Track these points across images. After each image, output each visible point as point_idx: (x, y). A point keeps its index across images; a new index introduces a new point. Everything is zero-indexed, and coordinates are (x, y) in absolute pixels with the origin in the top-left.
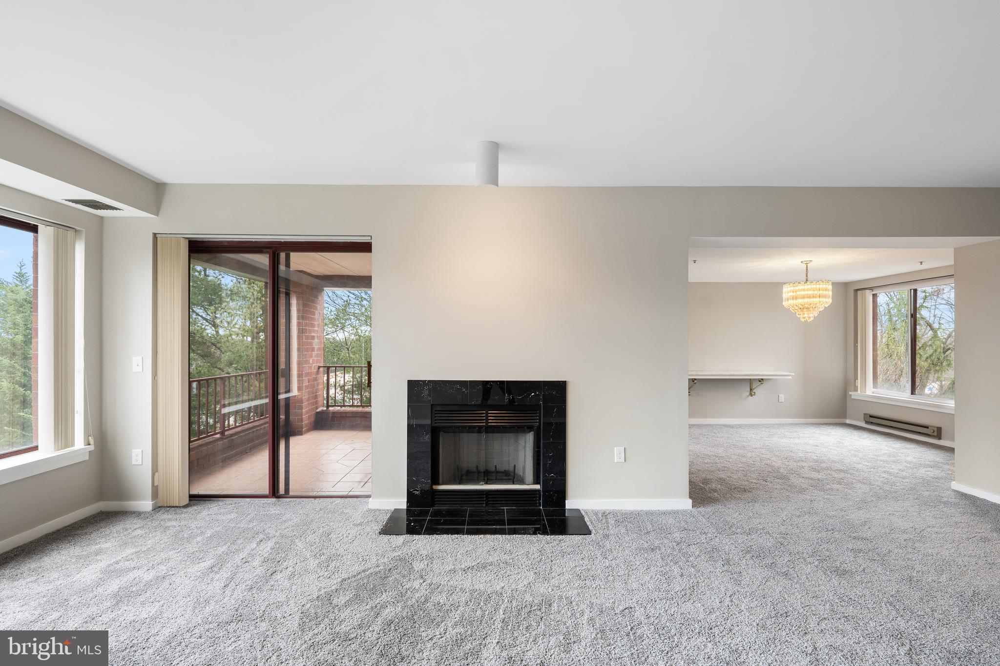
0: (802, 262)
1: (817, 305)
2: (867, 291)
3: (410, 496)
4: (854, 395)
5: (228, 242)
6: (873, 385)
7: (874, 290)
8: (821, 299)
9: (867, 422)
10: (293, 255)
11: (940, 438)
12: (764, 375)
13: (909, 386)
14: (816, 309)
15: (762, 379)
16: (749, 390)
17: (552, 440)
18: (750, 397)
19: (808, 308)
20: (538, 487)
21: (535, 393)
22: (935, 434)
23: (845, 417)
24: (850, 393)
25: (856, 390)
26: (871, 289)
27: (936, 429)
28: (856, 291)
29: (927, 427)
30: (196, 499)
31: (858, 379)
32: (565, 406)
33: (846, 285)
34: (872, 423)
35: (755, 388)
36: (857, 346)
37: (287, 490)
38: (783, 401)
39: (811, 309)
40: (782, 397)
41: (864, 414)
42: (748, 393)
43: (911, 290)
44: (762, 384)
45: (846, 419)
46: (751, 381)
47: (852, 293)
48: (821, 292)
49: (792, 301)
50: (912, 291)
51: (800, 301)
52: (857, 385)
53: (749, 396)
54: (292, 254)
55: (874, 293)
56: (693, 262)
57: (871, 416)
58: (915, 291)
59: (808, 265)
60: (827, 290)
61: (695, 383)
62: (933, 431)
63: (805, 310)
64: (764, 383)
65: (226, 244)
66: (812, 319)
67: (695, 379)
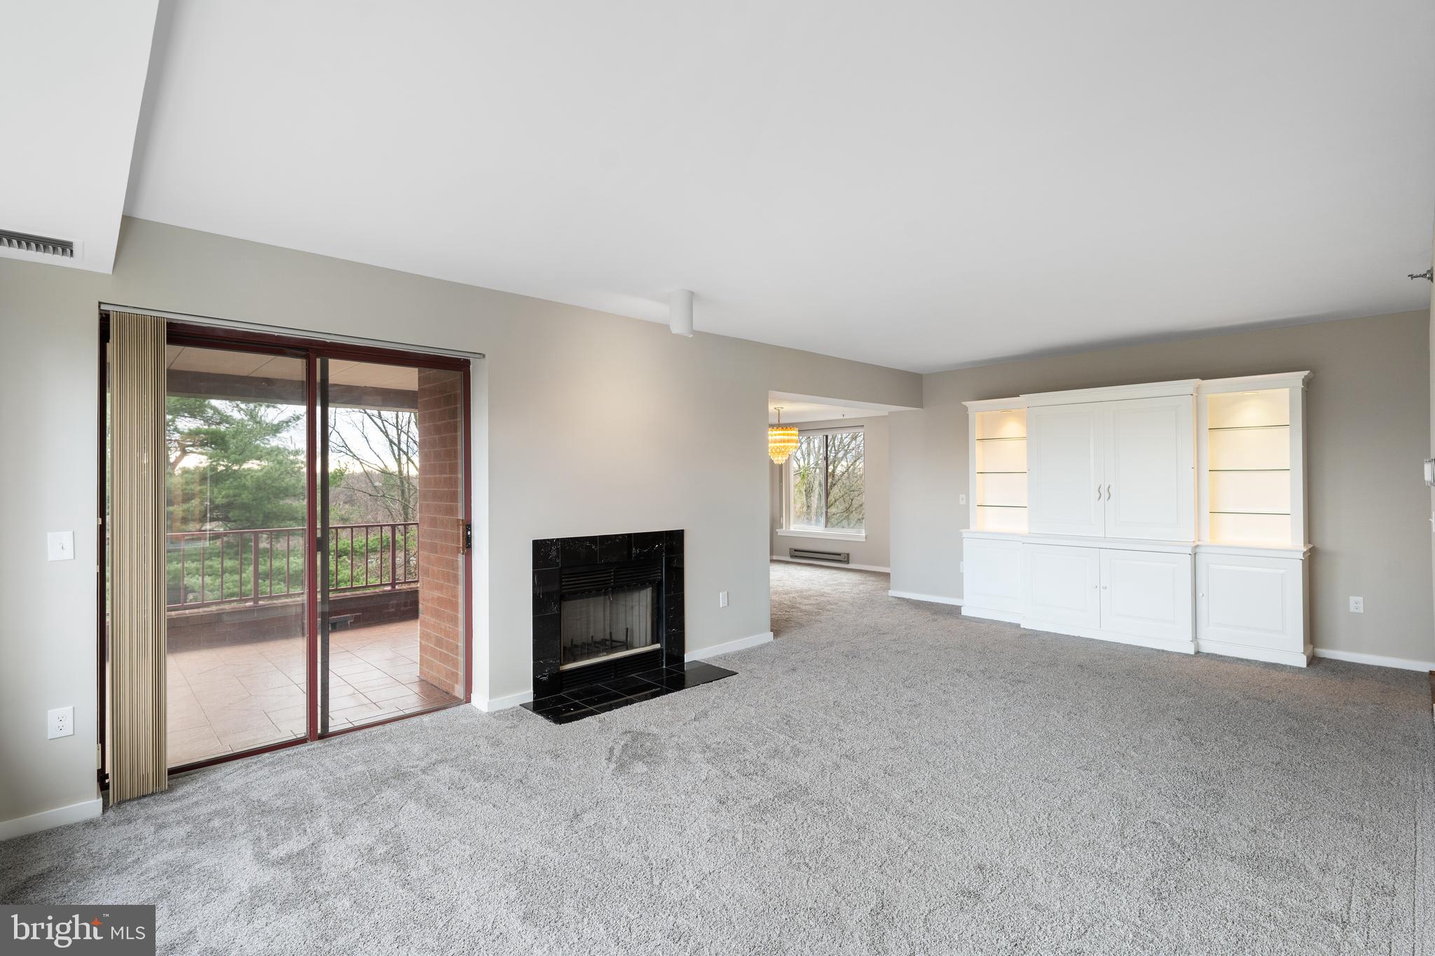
3: (537, 684)
4: (781, 532)
5: (226, 331)
6: (795, 521)
9: (792, 556)
10: (333, 363)
11: (849, 563)
13: (824, 519)
17: (674, 593)
20: (658, 646)
21: (659, 545)
22: (847, 559)
24: (777, 530)
25: (781, 527)
27: (845, 556)
29: (840, 555)
30: (178, 775)
31: (782, 517)
32: (683, 556)
34: (796, 556)
37: (325, 725)
41: (790, 548)
45: (773, 555)
52: (782, 522)
54: (331, 361)
57: (795, 550)
62: (843, 558)
65: (221, 334)
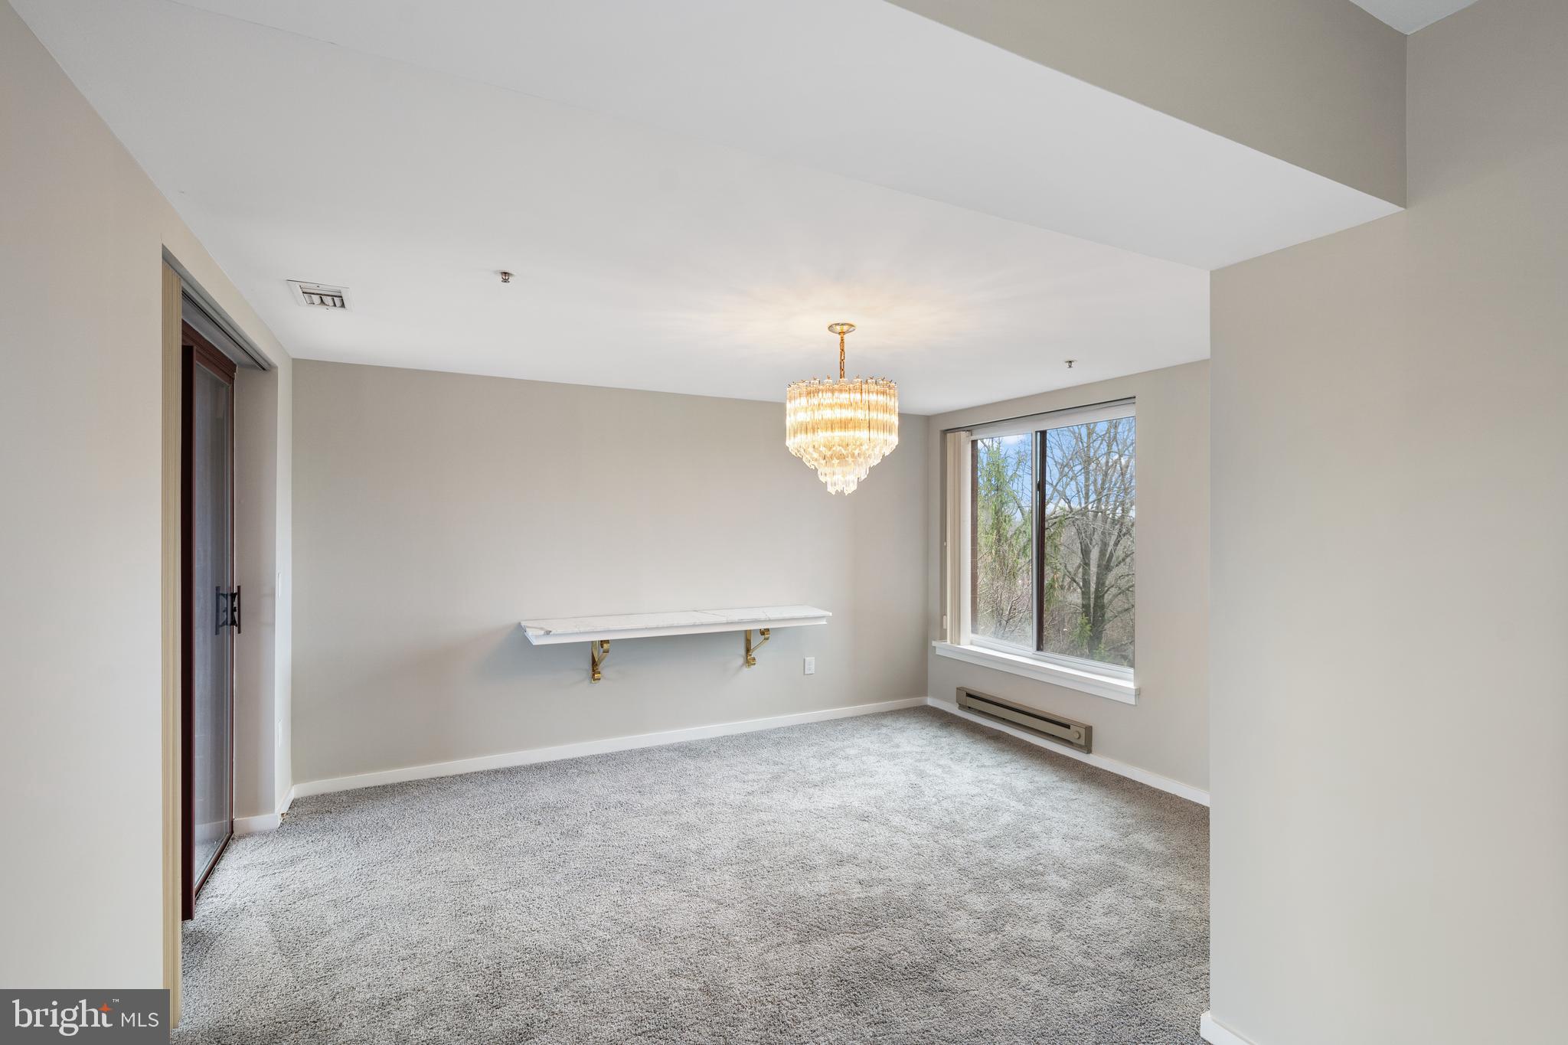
0: (830, 328)
1: (864, 447)
2: (963, 434)
4: (941, 647)
6: (972, 627)
7: (974, 432)
8: (874, 434)
9: (962, 707)
11: (1089, 751)
12: (770, 621)
13: (1031, 630)
14: (861, 460)
15: (768, 630)
16: (743, 651)
18: (746, 670)
19: (842, 457)
22: (1082, 742)
23: (924, 692)
24: (934, 643)
25: (943, 637)
26: (969, 429)
27: (1083, 732)
28: (945, 432)
29: (1068, 727)
31: (946, 615)
33: (928, 420)
34: (969, 708)
35: (755, 648)
36: (946, 547)
38: (813, 671)
39: (850, 460)
40: (811, 661)
41: (957, 689)
42: (741, 661)
43: (1036, 432)
44: (767, 639)
45: (927, 696)
46: (747, 636)
47: (937, 437)
48: (874, 415)
49: (803, 436)
50: (1039, 434)
51: (822, 436)
52: (944, 627)
53: (743, 665)
55: (973, 438)
56: (500, 278)
57: (969, 695)
58: (1043, 434)
59: (846, 337)
60: (886, 409)
61: (607, 651)
62: (1078, 736)
63: (835, 461)
64: (770, 635)
66: (853, 487)
67: (607, 642)
